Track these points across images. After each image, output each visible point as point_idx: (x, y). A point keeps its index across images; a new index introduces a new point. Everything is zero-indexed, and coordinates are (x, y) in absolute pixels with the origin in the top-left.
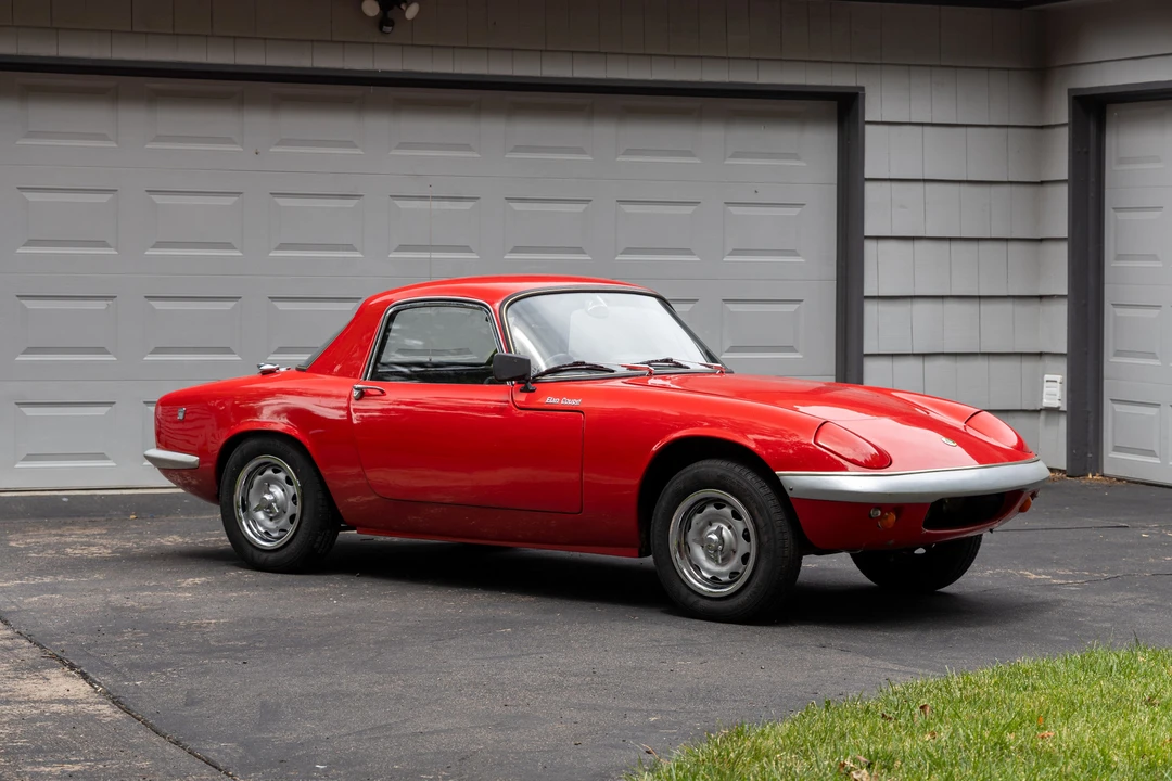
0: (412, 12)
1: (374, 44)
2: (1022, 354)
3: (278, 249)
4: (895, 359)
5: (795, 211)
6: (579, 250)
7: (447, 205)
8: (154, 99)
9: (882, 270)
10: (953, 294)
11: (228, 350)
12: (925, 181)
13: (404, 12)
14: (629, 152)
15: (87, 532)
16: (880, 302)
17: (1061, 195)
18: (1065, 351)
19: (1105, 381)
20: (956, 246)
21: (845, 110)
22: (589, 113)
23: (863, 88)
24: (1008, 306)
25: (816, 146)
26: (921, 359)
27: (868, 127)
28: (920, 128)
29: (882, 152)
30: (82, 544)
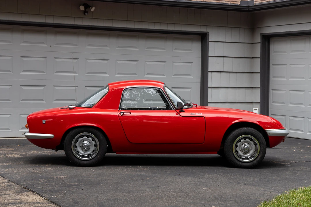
0: (93, 9)
1: (82, 18)
2: (247, 102)
3: (56, 72)
4: (216, 103)
5: (190, 64)
6: (135, 74)
7: (100, 61)
8: (23, 31)
9: (213, 80)
10: (230, 86)
11: (42, 100)
12: (224, 57)
13: (91, 9)
14: (148, 48)
15: (9, 150)
16: (212, 88)
17: (258, 61)
18: (259, 102)
19: (270, 110)
20: (231, 74)
21: (203, 38)
22: (138, 37)
23: (208, 32)
24: (244, 90)
25: (196, 48)
26: (222, 103)
27: (209, 43)
28: (222, 43)
29: (213, 49)
30: (10, 153)
